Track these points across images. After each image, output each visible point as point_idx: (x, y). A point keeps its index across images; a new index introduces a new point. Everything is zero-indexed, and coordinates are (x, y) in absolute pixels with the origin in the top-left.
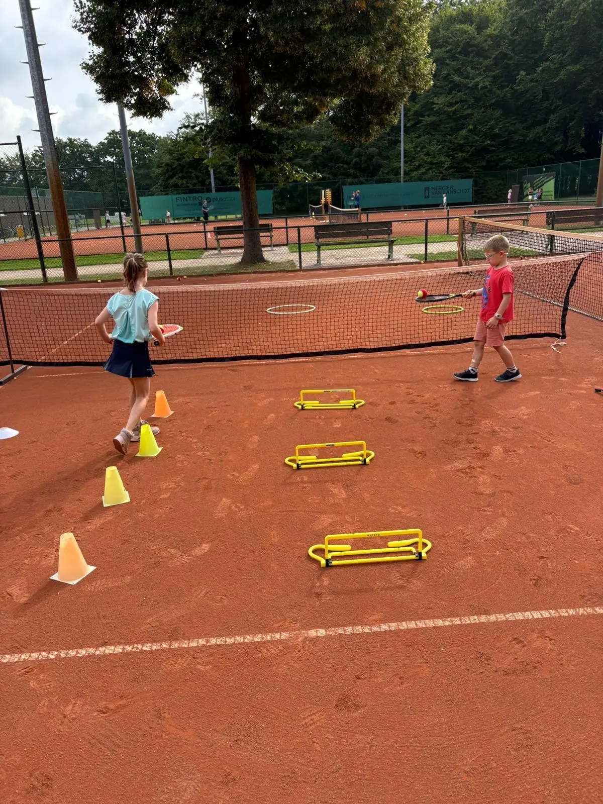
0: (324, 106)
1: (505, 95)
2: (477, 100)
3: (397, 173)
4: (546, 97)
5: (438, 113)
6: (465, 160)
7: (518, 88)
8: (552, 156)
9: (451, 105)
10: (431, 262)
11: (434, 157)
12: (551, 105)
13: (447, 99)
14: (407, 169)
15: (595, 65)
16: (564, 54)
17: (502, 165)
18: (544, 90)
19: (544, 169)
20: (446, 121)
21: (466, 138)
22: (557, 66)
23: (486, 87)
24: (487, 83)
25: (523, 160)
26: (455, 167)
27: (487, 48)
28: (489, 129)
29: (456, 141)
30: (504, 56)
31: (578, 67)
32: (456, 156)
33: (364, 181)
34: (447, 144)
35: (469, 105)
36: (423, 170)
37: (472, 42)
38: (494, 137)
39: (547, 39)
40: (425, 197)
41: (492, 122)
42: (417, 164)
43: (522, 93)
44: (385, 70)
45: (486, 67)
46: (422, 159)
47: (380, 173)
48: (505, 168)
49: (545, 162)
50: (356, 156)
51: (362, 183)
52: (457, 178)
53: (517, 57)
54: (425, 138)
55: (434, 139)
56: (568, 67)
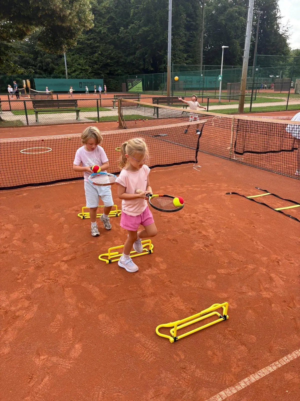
0: (29, 31)
1: (114, 38)
2: (101, 39)
3: (64, 73)
4: (134, 42)
5: (82, 43)
6: (98, 69)
7: (121, 35)
8: (139, 71)
9: (88, 40)
10: (102, 122)
11: (83, 66)
12: (136, 46)
13: (86, 37)
14: (69, 72)
15: (154, 28)
16: (140, 21)
17: (117, 73)
18: (132, 38)
19: (137, 77)
20: (86, 48)
21: (98, 58)
22: (137, 27)
23: (105, 33)
24: (105, 31)
25: (126, 71)
26: (94, 73)
27: (103, 13)
28: (109, 54)
29: (93, 59)
30: (112, 18)
31: (147, 29)
32: (94, 66)
33: (46, 76)
34: (88, 60)
35: (98, 41)
36: (77, 73)
37: (96, 9)
38: (112, 59)
39: (132, 12)
40: (80, 87)
41: (110, 51)
42: (74, 69)
43: (122, 38)
44: (70, 14)
45: (104, 23)
46: (76, 67)
47: (54, 72)
48: (118, 75)
49: (136, 74)
50: (39, 63)
51: (45, 78)
52: (95, 78)
53: (118, 20)
54: (77, 56)
55: (81, 57)
56: (143, 28)
